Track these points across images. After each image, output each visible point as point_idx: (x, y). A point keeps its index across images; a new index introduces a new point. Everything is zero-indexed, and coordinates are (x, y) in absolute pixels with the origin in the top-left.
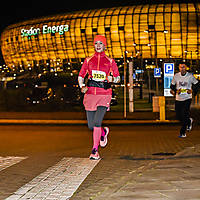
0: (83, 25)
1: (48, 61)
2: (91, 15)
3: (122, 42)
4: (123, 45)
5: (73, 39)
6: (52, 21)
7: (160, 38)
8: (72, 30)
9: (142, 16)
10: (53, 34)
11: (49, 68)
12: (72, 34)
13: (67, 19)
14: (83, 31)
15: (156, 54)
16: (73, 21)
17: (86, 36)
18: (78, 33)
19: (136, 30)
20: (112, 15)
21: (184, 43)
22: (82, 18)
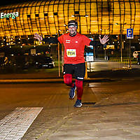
0: (29, 12)
1: (5, 38)
2: (35, 5)
3: (57, 23)
4: (57, 25)
5: (22, 22)
6: (7, 10)
7: (83, 20)
8: (21, 16)
9: (70, 5)
10: (7, 19)
11: (5, 43)
12: (21, 19)
13: (18, 8)
14: (29, 16)
15: (80, 32)
16: (22, 9)
17: (31, 19)
18: (25, 18)
19: (66, 15)
20: (49, 5)
21: (100, 23)
22: (28, 7)
